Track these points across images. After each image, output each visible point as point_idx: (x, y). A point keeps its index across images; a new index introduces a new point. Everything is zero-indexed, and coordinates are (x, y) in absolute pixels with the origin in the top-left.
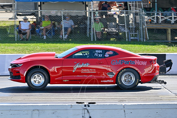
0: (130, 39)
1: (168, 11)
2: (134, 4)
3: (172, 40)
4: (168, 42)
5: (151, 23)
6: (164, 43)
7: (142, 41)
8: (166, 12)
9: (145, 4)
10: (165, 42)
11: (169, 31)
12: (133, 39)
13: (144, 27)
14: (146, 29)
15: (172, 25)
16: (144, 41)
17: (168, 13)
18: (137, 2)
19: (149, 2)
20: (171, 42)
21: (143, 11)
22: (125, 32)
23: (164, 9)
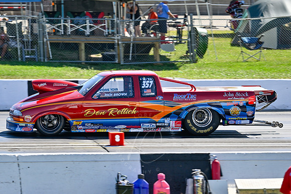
0: (24, 58)
1: (81, 17)
2: (30, 5)
3: (86, 59)
4: (81, 63)
5: (55, 34)
6: (74, 64)
7: (42, 61)
8: (77, 18)
9: (46, 6)
10: (76, 63)
11: (83, 47)
12: (28, 58)
13: (45, 40)
14: (48, 42)
15: (86, 38)
16: (46, 61)
17: (80, 19)
18: (34, 3)
19: (53, 4)
20: (86, 63)
21: (44, 16)
22: (17, 48)
23: (75, 14)
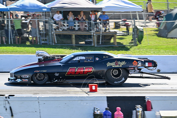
0: (41, 43)
2: (44, 14)
3: (76, 44)
4: (73, 46)
7: (51, 44)
11: (74, 37)
12: (43, 43)
14: (55, 34)
15: (76, 32)
16: (53, 44)
20: (76, 46)
21: (52, 20)
